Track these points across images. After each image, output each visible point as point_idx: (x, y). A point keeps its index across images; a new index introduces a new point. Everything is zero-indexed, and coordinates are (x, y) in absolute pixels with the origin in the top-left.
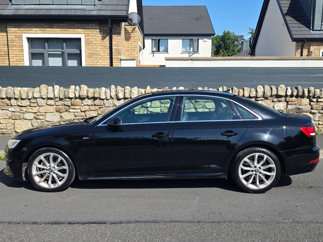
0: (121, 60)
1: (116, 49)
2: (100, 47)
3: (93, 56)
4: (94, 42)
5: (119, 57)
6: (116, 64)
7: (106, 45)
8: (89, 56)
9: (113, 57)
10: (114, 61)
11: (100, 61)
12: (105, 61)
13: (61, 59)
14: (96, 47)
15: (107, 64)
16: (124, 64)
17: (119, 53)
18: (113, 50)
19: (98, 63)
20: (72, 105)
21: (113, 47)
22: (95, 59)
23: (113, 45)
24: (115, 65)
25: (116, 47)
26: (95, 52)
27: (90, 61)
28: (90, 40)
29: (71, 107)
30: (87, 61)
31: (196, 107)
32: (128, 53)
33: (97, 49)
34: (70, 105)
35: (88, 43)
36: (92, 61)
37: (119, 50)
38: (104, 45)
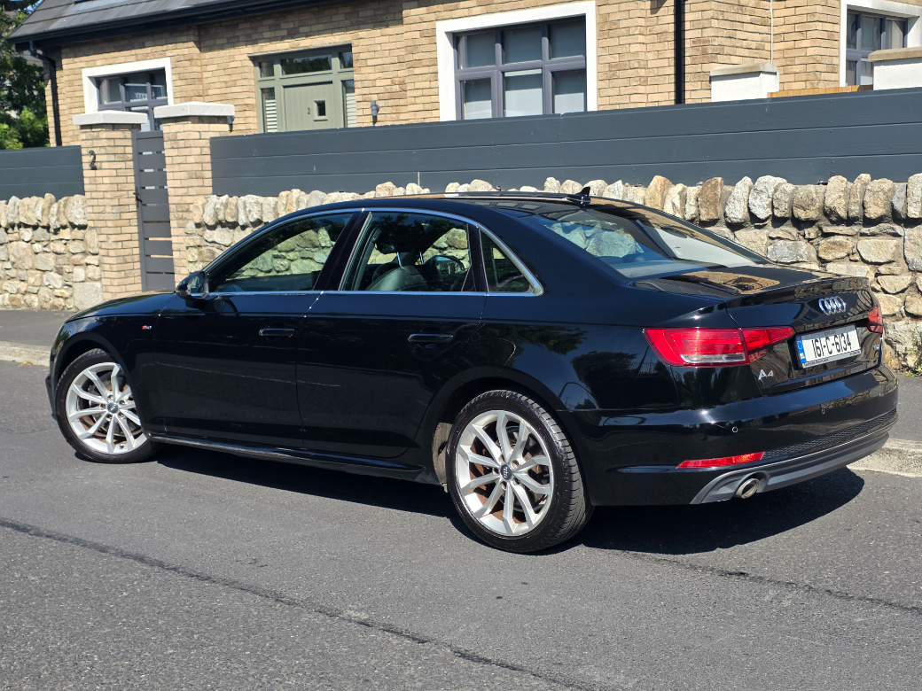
0: (712, 79)
1: (696, 41)
2: (641, 39)
3: (620, 74)
4: (623, 24)
5: (706, 67)
6: (694, 95)
7: (665, 28)
8: (611, 73)
9: (688, 69)
10: (688, 86)
11: (642, 89)
12: (660, 88)
14: (630, 40)
15: (666, 96)
16: (724, 92)
17: (705, 53)
18: (688, 44)
19: (634, 98)
20: (450, 246)
21: (688, 35)
22: (626, 82)
23: (687, 26)
24: (691, 97)
25: (697, 34)
26: (626, 58)
27: (610, 92)
28: (612, 18)
29: (445, 252)
30: (604, 93)
32: (781, 46)
33: (634, 48)
34: (446, 245)
35: (607, 27)
36: (615, 92)
37: (705, 41)
38: (658, 29)
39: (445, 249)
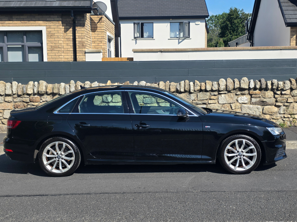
0: (85, 53)
1: (80, 42)
2: (62, 39)
3: (56, 49)
4: (56, 34)
5: (83, 49)
6: (80, 57)
7: (69, 37)
8: (51, 49)
9: (77, 49)
10: (77, 54)
11: (63, 54)
12: (68, 54)
13: (21, 52)
14: (58, 39)
15: (68, 57)
16: (90, 58)
17: (83, 45)
18: (77, 42)
19: (60, 57)
20: (31, 101)
21: (77, 40)
22: (57, 52)
23: (77, 37)
25: (80, 40)
26: (57, 45)
27: (52, 54)
28: (52, 32)
29: (29, 103)
30: (49, 54)
31: (158, 101)
32: (94, 44)
33: (60, 42)
34: (29, 101)
35: (50, 35)
36: (54, 54)
37: (83, 42)
38: (67, 37)
39: (28, 102)
